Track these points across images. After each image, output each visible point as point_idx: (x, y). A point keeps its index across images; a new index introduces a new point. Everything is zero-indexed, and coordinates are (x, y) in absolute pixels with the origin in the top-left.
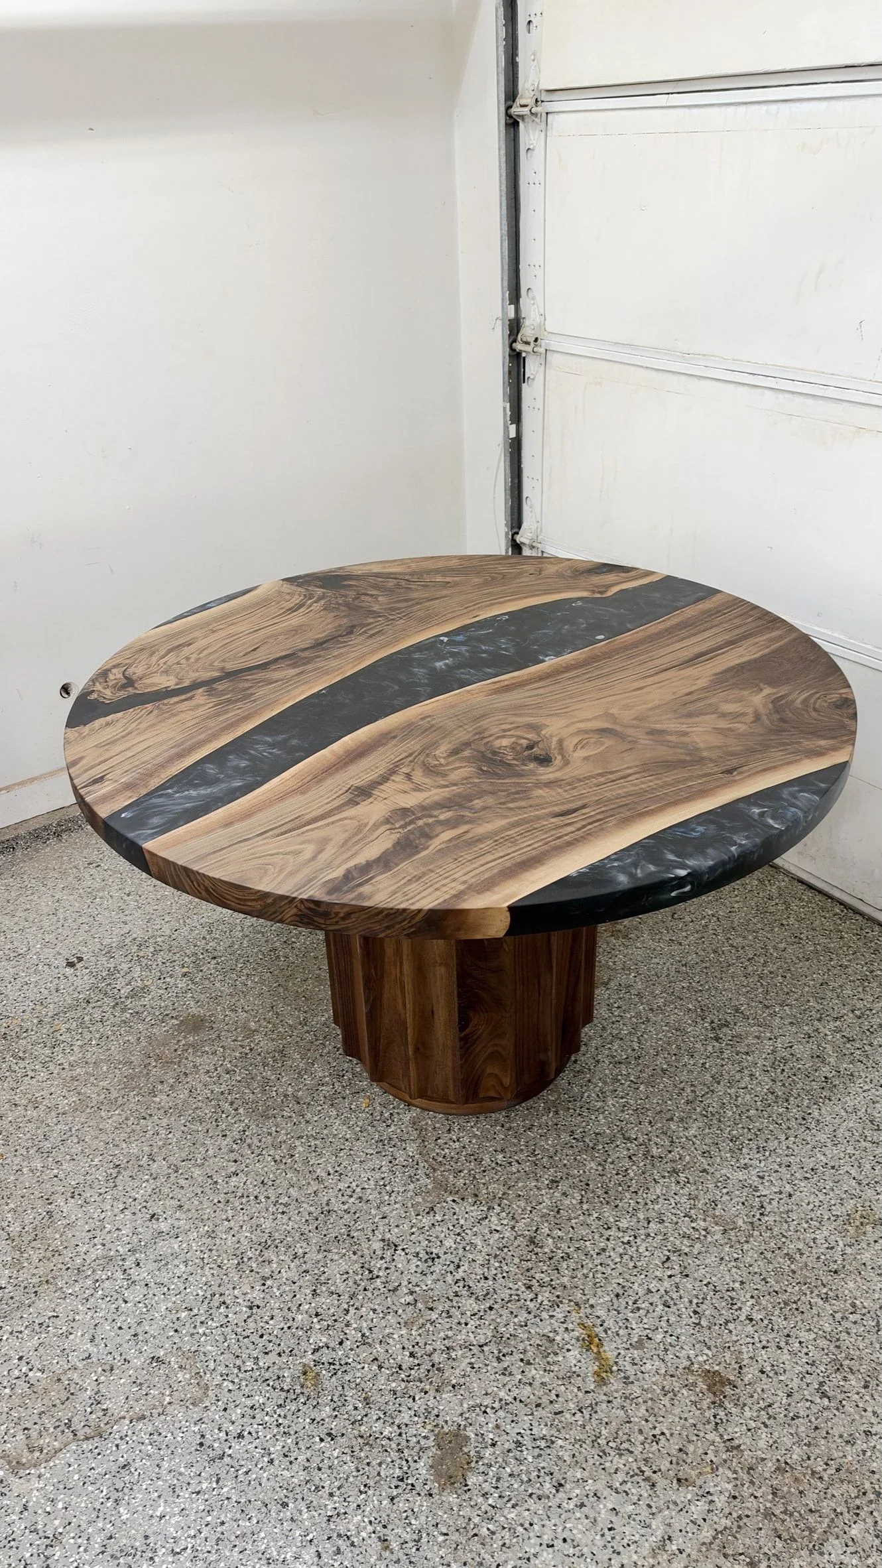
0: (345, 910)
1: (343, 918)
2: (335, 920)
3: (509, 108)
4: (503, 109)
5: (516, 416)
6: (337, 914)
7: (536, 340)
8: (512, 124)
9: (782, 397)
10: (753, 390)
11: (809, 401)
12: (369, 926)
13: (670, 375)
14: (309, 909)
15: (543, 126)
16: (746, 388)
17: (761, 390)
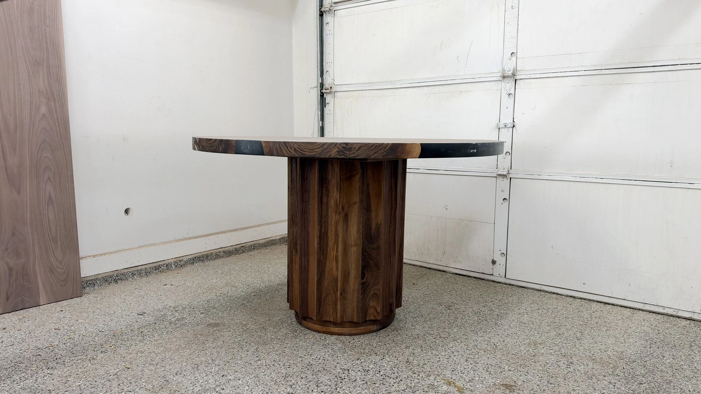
0: (359, 146)
1: (358, 150)
2: (354, 151)
3: (320, 9)
4: (318, 9)
5: (322, 119)
6: (355, 148)
7: (331, 88)
8: (321, 15)
9: (430, 88)
10: (419, 88)
11: (441, 87)
12: (368, 153)
13: (386, 90)
14: (343, 147)
15: (333, 15)
16: (416, 88)
17: (422, 88)
